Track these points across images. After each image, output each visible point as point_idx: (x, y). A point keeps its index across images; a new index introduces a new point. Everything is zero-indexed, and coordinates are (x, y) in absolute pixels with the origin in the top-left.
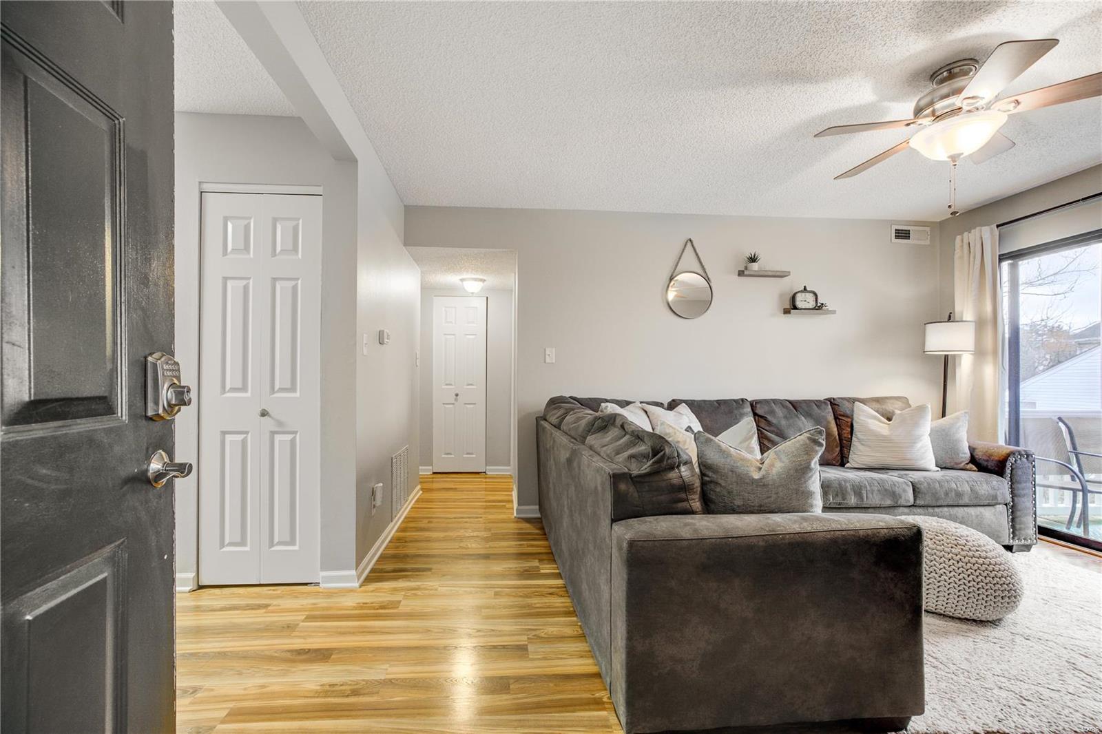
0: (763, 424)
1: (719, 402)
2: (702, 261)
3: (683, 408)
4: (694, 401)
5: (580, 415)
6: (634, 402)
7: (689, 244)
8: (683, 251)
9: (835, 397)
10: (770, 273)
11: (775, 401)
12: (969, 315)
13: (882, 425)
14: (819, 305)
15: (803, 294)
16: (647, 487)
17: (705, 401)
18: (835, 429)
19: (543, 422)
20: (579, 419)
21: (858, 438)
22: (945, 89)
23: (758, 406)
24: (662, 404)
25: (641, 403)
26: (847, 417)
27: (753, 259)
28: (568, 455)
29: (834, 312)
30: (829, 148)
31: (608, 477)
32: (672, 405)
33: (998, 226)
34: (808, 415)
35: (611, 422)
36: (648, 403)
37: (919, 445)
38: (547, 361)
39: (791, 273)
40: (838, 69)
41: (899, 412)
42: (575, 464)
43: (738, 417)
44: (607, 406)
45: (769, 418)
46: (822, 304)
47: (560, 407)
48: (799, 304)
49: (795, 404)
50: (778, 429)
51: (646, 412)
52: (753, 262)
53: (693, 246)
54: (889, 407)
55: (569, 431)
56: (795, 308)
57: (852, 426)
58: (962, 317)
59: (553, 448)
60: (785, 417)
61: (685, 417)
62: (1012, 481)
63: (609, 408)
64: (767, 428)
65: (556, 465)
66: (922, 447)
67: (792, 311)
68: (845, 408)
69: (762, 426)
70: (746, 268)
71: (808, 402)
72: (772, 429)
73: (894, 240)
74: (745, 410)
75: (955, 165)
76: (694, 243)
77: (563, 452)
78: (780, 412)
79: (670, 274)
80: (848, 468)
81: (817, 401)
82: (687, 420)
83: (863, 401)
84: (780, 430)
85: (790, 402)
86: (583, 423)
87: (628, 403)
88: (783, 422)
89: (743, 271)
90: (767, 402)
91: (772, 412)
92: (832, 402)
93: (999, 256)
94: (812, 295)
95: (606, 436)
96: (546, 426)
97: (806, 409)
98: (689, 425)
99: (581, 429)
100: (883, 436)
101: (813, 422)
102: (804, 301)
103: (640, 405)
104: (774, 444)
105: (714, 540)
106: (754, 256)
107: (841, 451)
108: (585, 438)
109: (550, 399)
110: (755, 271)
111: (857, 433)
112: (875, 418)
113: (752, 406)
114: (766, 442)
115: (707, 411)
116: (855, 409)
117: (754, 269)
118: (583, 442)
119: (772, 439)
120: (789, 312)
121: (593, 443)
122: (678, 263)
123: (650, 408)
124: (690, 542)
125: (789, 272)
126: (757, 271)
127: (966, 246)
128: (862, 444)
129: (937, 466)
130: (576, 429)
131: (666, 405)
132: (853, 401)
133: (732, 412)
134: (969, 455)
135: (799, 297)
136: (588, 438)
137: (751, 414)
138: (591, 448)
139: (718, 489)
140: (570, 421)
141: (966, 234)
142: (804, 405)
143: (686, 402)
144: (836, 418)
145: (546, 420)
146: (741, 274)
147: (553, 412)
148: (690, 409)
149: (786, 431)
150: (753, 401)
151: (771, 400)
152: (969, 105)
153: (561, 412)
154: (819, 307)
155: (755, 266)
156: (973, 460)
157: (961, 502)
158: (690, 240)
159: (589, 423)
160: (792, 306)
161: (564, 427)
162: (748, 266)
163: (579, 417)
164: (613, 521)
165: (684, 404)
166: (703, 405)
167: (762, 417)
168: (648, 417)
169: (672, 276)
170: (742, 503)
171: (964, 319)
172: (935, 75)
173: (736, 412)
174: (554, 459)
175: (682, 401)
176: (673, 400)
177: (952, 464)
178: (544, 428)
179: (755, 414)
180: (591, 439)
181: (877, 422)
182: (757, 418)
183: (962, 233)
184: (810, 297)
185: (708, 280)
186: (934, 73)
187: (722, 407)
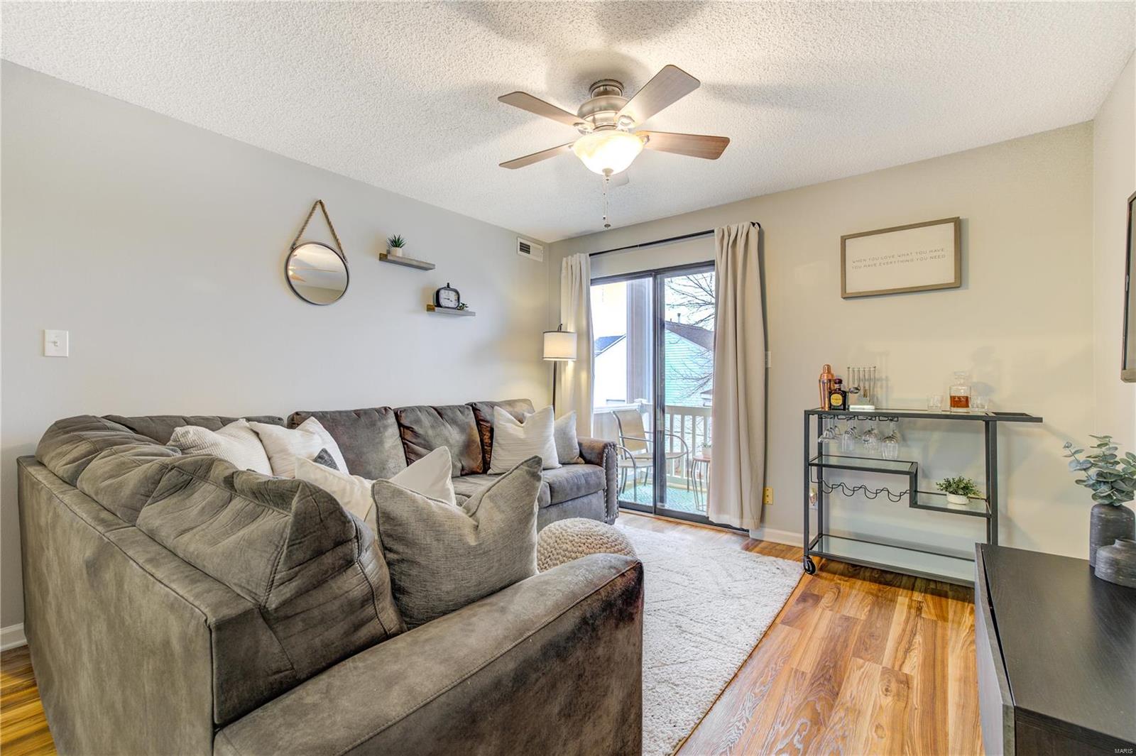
0: (409, 436)
1: (358, 413)
2: (336, 233)
3: (313, 425)
4: (327, 412)
5: (127, 456)
6: (237, 420)
7: (319, 207)
8: (311, 215)
9: (475, 401)
10: (415, 263)
11: (420, 408)
12: (571, 328)
13: (517, 427)
14: (461, 305)
15: (447, 291)
16: (300, 623)
17: (340, 412)
18: (478, 435)
19: (33, 471)
20: (122, 468)
21: (498, 443)
22: (603, 101)
23: (403, 415)
24: (280, 419)
25: (248, 420)
26: (487, 422)
27: (396, 243)
28: (89, 553)
29: (473, 314)
30: (492, 132)
31: (203, 631)
32: (294, 421)
33: (590, 255)
34: (454, 422)
35: (201, 472)
36: (259, 420)
37: (548, 446)
38: (48, 353)
39: (436, 267)
40: (526, 28)
41: (530, 415)
42: (108, 576)
43: (382, 429)
44: (187, 432)
45: (416, 428)
46: (463, 305)
47: (81, 439)
48: (443, 302)
49: (440, 411)
50: (425, 440)
51: (257, 434)
52: (396, 246)
53: (324, 211)
54: (521, 408)
55: (97, 494)
56: (438, 305)
57: (492, 431)
58: (566, 329)
59: (54, 527)
60: (432, 427)
61: (316, 436)
62: (607, 468)
63: (190, 436)
64: (414, 440)
65: (60, 565)
66: (549, 448)
67: (436, 308)
68: (485, 412)
69: (408, 438)
70: (389, 252)
71: (451, 408)
72: (419, 440)
73: (520, 252)
74: (389, 421)
75: (608, 180)
76: (326, 207)
77: (76, 543)
78: (426, 420)
79: (292, 243)
80: (490, 474)
81: (459, 406)
82: (320, 441)
83: (499, 404)
84: (428, 442)
85: (435, 409)
86: (133, 478)
87: (225, 422)
88: (430, 432)
89: (386, 256)
90: (412, 409)
91: (418, 421)
92: (474, 408)
93: (591, 280)
94: (454, 293)
95: (188, 503)
96: (40, 478)
97: (451, 415)
98: (324, 447)
99: (126, 492)
100: (520, 439)
101: (458, 430)
102: (448, 299)
103: (247, 424)
104: (420, 456)
105: (443, 699)
106: (399, 240)
107: (484, 458)
108: (138, 510)
109: (56, 423)
110: (399, 257)
111: (498, 438)
112: (512, 422)
113: (396, 414)
114: (412, 457)
115: (344, 425)
116: (495, 413)
117: (398, 255)
118: (132, 522)
119: (419, 453)
120: (433, 310)
121: (156, 523)
122: (303, 229)
123: (262, 427)
124: (404, 724)
125: (434, 265)
126: (402, 258)
127: (570, 267)
128: (503, 449)
129: (559, 463)
130: (116, 490)
131: (286, 422)
132: (492, 405)
133: (375, 425)
134: (578, 451)
135: (443, 294)
136: (144, 509)
137: (396, 426)
138: (152, 536)
139: (414, 572)
140: (100, 472)
141: (570, 257)
142: (449, 413)
143: (314, 414)
144: (478, 424)
145: (41, 464)
146: (383, 258)
147: (59, 450)
148: (322, 424)
149: (433, 442)
150: (398, 409)
151: (416, 407)
152: (623, 124)
153: (83, 448)
154: (461, 307)
155: (399, 252)
156: (581, 455)
157: (580, 495)
158: (321, 203)
159: (146, 479)
160: (436, 304)
161: (84, 483)
162: (392, 249)
163: (124, 463)
164: (216, 728)
165: (313, 418)
166: (339, 418)
167: (408, 428)
168: (261, 441)
169: (294, 244)
170: (453, 586)
171: (568, 331)
172: (595, 87)
173: (379, 424)
174: (57, 551)
175: (307, 415)
176: (297, 414)
177: (569, 460)
178: (35, 485)
179: (400, 425)
180: (151, 515)
181: (514, 426)
182: (402, 429)
183: (567, 256)
184: (453, 296)
185: (343, 259)
186: (593, 85)
187: (363, 419)
